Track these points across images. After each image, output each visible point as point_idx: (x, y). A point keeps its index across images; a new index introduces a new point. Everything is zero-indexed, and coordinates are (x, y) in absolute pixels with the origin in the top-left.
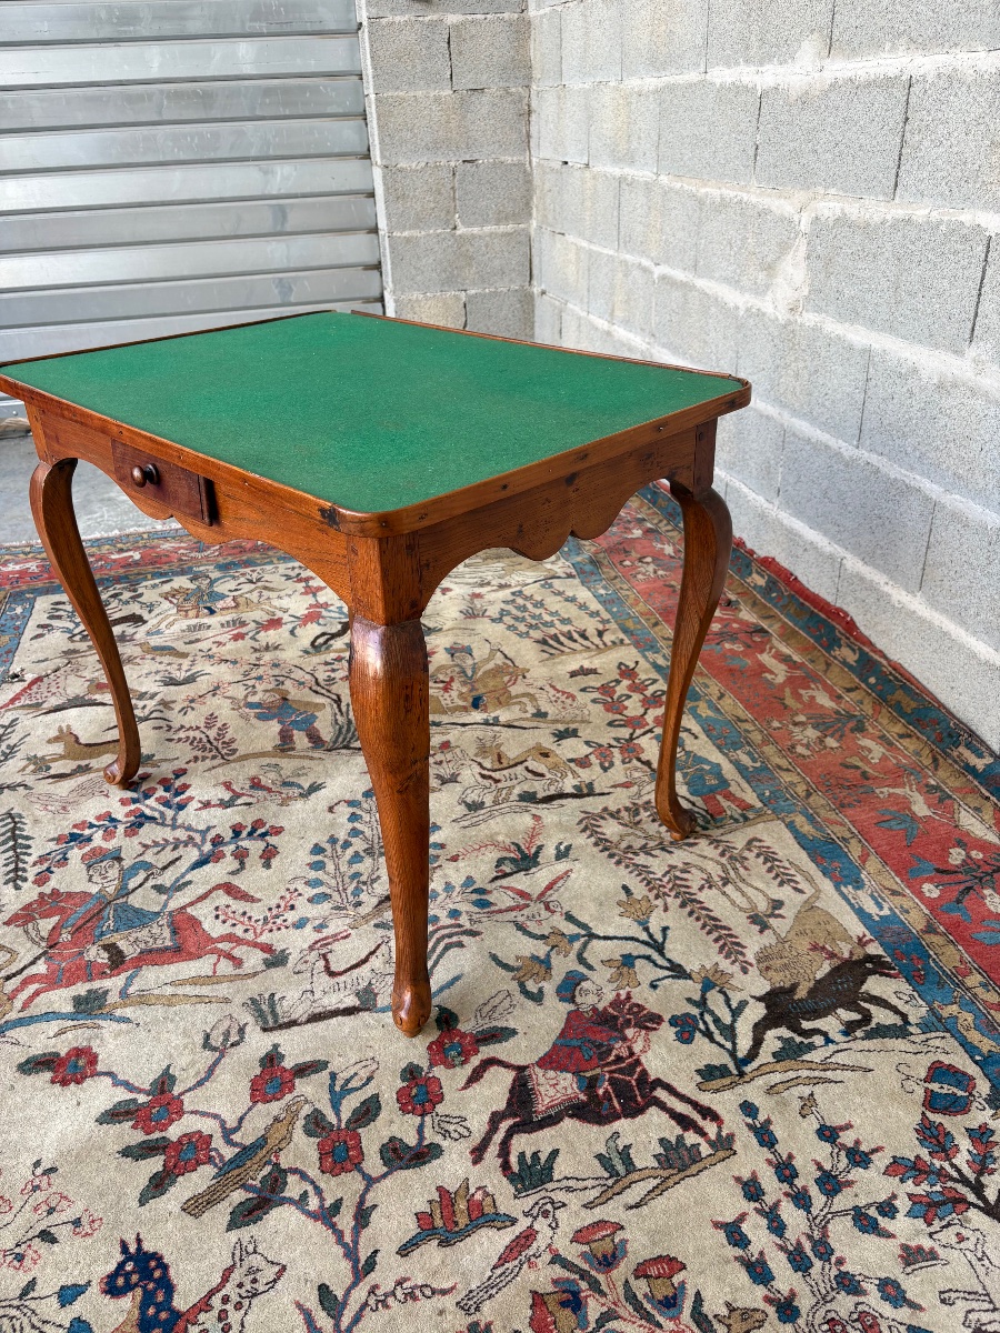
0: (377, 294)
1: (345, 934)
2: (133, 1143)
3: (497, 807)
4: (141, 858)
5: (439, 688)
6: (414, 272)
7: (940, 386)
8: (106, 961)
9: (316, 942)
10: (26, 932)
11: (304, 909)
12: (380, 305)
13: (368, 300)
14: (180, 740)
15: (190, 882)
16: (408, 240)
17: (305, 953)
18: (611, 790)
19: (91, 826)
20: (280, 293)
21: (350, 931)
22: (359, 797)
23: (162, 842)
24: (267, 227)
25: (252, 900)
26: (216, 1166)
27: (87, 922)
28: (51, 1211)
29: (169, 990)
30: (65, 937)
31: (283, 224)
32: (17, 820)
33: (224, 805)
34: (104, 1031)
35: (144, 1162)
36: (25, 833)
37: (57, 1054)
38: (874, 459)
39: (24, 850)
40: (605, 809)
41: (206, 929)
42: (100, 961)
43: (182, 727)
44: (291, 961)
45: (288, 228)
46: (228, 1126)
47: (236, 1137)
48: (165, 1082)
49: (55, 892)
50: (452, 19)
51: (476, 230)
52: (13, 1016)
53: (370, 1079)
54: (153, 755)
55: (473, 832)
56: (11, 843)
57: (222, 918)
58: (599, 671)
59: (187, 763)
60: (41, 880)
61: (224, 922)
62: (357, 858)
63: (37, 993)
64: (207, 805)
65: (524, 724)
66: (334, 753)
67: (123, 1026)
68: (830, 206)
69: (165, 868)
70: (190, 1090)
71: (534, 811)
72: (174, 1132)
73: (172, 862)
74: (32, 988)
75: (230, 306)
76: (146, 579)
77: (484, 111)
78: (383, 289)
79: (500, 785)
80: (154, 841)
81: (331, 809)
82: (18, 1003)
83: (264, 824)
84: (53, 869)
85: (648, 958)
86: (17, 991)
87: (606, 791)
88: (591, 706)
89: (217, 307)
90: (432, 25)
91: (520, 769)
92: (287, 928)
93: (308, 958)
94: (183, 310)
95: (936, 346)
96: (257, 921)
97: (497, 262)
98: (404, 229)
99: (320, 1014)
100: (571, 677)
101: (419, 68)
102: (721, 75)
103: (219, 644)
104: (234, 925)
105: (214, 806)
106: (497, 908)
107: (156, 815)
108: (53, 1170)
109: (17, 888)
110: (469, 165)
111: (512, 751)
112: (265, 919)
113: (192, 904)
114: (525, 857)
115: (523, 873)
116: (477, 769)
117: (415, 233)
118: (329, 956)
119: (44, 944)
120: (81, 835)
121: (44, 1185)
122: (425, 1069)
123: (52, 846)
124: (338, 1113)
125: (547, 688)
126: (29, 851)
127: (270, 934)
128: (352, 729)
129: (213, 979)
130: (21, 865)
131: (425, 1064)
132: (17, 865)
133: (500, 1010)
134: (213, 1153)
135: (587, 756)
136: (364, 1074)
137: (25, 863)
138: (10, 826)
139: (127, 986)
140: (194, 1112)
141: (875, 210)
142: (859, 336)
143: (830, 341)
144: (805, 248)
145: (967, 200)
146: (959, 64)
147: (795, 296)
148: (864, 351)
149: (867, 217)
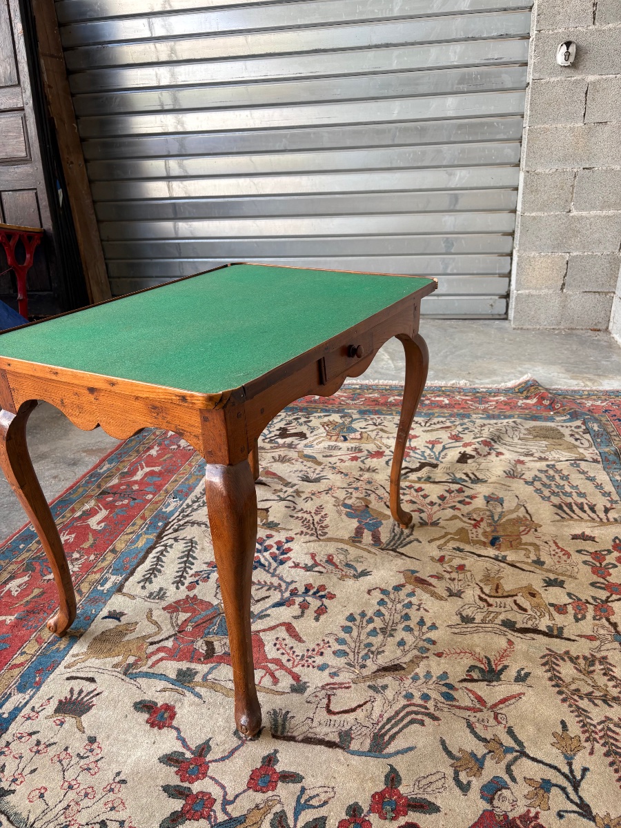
0: (508, 251)
1: (348, 685)
2: (172, 784)
3: (483, 625)
5: (470, 524)
6: (534, 239)
8: (204, 652)
9: (328, 684)
11: (329, 658)
12: (509, 258)
13: (501, 255)
14: (298, 517)
15: (269, 615)
16: (534, 218)
17: (318, 689)
18: (577, 638)
20: (445, 246)
21: (351, 684)
22: (390, 589)
23: (263, 583)
24: (445, 206)
25: (300, 640)
26: (210, 823)
27: (204, 622)
28: (113, 808)
29: (230, 685)
30: (189, 628)
31: (455, 206)
32: (194, 545)
33: (307, 569)
34: (185, 698)
35: (173, 800)
36: (194, 555)
37: (156, 704)
39: (190, 565)
40: (567, 653)
41: (266, 651)
42: (201, 650)
43: (302, 509)
44: (309, 691)
45: (458, 208)
46: (227, 797)
47: (229, 808)
48: (204, 748)
49: (195, 597)
50: (591, 78)
51: (584, 213)
52: (145, 669)
53: (326, 803)
54: (279, 524)
55: (459, 638)
56: (185, 559)
57: (278, 646)
58: (596, 540)
59: (296, 534)
60: (191, 587)
61: (278, 649)
62: (374, 632)
63: (161, 659)
64: (296, 565)
65: (524, 567)
66: (385, 552)
67: (197, 699)
69: (258, 601)
70: (215, 761)
71: (510, 637)
72: (196, 787)
73: (263, 599)
74: (162, 655)
75: (413, 252)
76: (316, 412)
77: (605, 136)
78: (513, 248)
79: (491, 609)
80: (259, 581)
81: (369, 592)
82: (150, 663)
83: (325, 589)
84: (200, 582)
85: (563, 789)
86: (153, 653)
87: (573, 638)
88: (581, 566)
89: (406, 253)
90: (576, 82)
91: (509, 601)
92: (314, 667)
93: (318, 694)
94: (385, 253)
96: (297, 656)
97: (596, 236)
98: (533, 210)
99: (311, 738)
100: (573, 539)
101: (563, 110)
103: (342, 461)
104: (283, 654)
105: (301, 568)
106: (457, 704)
107: (267, 564)
108: (124, 782)
109: (178, 588)
110: (587, 171)
111: (508, 585)
112: (303, 656)
113: (264, 630)
114: (491, 671)
115: (486, 683)
116: (478, 592)
117: (539, 214)
118: (332, 698)
119: (177, 629)
121: (116, 790)
122: (365, 812)
123: (205, 567)
124: (296, 820)
125: (551, 543)
126: (192, 567)
127: (301, 668)
128: (402, 538)
129: (257, 687)
130: (185, 574)
131: (366, 808)
132: (183, 573)
133: (434, 786)
134: (212, 813)
135: (565, 605)
136: (323, 797)
137: (187, 573)
138: (189, 548)
139: (209, 673)
140: (212, 778)
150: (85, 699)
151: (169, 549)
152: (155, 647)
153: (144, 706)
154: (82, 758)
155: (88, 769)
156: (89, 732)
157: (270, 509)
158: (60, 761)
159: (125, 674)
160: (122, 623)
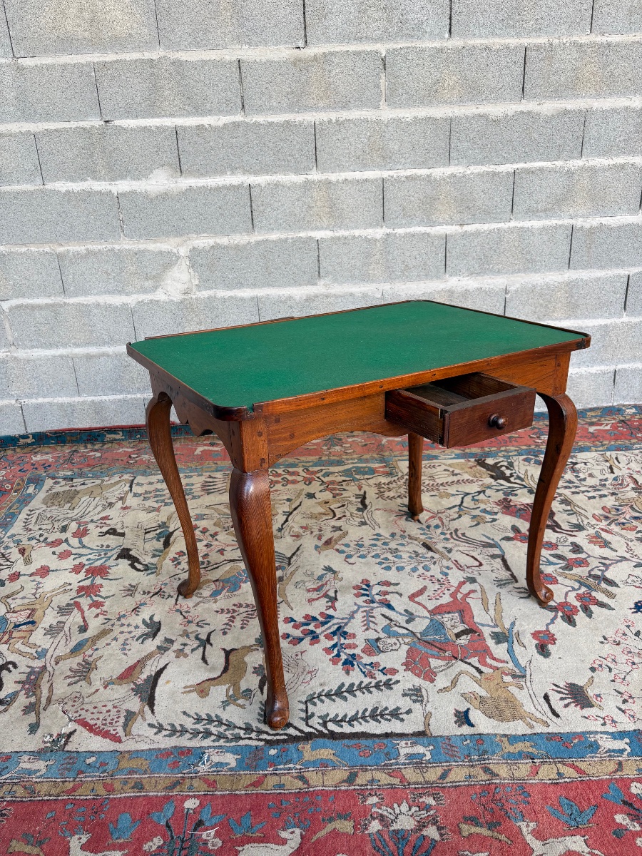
2: (585, 615)
4: (379, 630)
7: (308, 299)
8: (470, 636)
9: (459, 569)
10: (442, 671)
11: (434, 573)
15: (406, 609)
19: (338, 655)
21: (453, 560)
23: (365, 623)
25: (425, 588)
26: (591, 592)
27: (435, 646)
28: (624, 634)
29: (492, 612)
30: (447, 654)
32: (316, 696)
34: (520, 631)
35: (594, 611)
36: (335, 688)
37: (538, 644)
39: (356, 686)
41: (446, 602)
42: (469, 638)
44: (471, 576)
46: (571, 590)
47: (577, 588)
48: (551, 609)
49: (405, 664)
52: (511, 665)
56: (345, 694)
57: (438, 598)
60: (394, 671)
61: (441, 597)
63: (494, 659)
67: (518, 623)
68: (204, 242)
69: (391, 620)
70: (554, 601)
72: (577, 603)
73: (387, 617)
74: (489, 661)
80: (364, 626)
83: (358, 586)
84: (380, 668)
86: (491, 667)
92: (447, 578)
95: (300, 285)
96: (441, 587)
102: (62, 186)
104: (444, 594)
108: (604, 637)
109: (397, 682)
113: (426, 608)
119: (454, 661)
120: (346, 660)
123: (355, 672)
126: (357, 683)
127: (452, 583)
130: (373, 685)
132: (371, 687)
134: (586, 593)
137: (370, 683)
138: (323, 698)
139: (489, 626)
140: (566, 598)
141: (241, 239)
142: (246, 293)
143: (224, 300)
144: (188, 263)
145: (301, 228)
146: (280, 180)
147: (186, 286)
148: (252, 298)
149: (236, 242)
150: (566, 692)
151: (331, 717)
152: (483, 668)
153: (543, 650)
154: (609, 668)
155: (614, 660)
156: (590, 674)
157: (228, 649)
158: (624, 679)
159: (524, 676)
160: (469, 706)
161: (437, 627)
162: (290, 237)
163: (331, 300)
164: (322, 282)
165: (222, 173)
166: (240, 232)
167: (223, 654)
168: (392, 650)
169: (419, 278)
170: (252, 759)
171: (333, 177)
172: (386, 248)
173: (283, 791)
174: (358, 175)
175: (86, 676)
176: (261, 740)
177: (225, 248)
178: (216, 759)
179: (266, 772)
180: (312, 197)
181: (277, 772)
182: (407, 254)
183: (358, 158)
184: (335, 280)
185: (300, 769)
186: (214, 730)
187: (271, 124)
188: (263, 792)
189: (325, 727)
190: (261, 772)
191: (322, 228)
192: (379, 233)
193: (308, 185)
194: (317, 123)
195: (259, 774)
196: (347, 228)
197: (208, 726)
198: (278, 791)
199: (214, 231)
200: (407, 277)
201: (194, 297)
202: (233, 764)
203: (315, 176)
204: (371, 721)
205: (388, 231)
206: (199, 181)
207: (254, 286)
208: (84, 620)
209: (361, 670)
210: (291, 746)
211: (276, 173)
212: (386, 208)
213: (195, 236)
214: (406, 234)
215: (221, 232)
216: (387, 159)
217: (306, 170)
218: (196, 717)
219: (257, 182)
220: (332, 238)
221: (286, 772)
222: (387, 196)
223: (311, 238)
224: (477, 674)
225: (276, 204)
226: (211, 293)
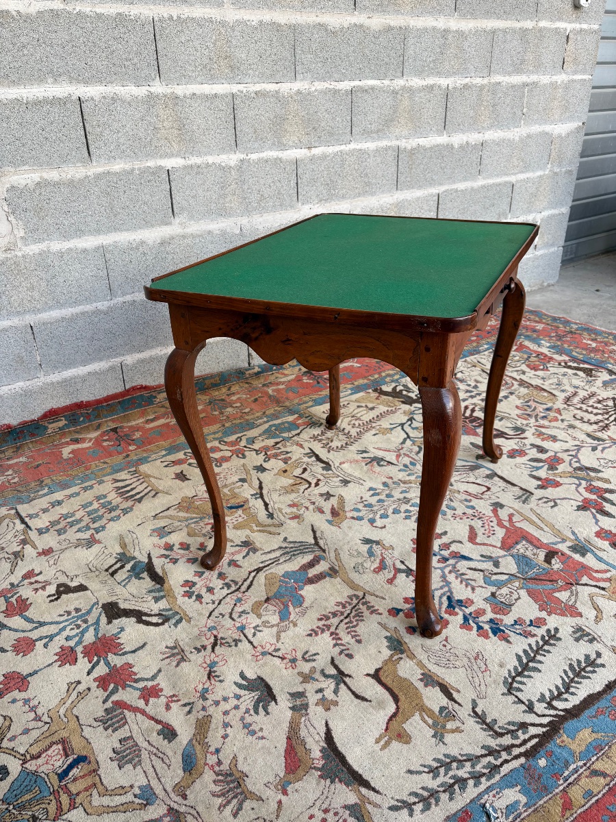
1: (465, 493)
2: (609, 505)
4: (484, 585)
7: (162, 244)
8: (556, 558)
9: (478, 499)
10: (576, 602)
14: (354, 637)
19: (480, 628)
22: (365, 521)
23: (464, 583)
25: (472, 528)
26: (591, 483)
27: (544, 580)
29: (546, 528)
30: (560, 583)
32: (510, 680)
33: (409, 572)
34: (585, 537)
35: (610, 499)
36: (517, 663)
37: (609, 544)
38: (128, 298)
39: (530, 652)
41: (504, 535)
42: (558, 561)
43: (338, 646)
46: (577, 487)
48: (582, 508)
49: (541, 609)
52: (614, 571)
54: (386, 637)
56: (531, 664)
57: (493, 532)
59: (381, 614)
60: (541, 621)
61: (494, 531)
63: (597, 571)
67: (576, 531)
69: (481, 571)
70: (577, 501)
71: (337, 465)
72: (594, 496)
73: (475, 570)
74: (596, 576)
79: (321, 478)
80: (467, 587)
81: (383, 528)
82: (608, 575)
84: (528, 623)
86: (603, 580)
91: (303, 476)
92: (478, 511)
93: (488, 498)
95: (153, 226)
104: (492, 527)
106: (412, 460)
107: (445, 598)
109: (557, 630)
113: (496, 547)
114: (373, 460)
115: (385, 459)
116: (313, 488)
118: (481, 492)
119: (574, 588)
120: (491, 628)
123: (513, 637)
124: (544, 466)
126: (527, 648)
127: (486, 514)
129: (526, 519)
130: (541, 643)
132: (543, 646)
134: (588, 485)
136: (523, 466)
137: (537, 642)
138: (518, 679)
139: (559, 542)
140: (582, 495)
141: (76, 172)
142: (89, 242)
143: (61, 255)
144: (6, 208)
145: (148, 156)
146: (118, 92)
147: (6, 240)
148: (97, 249)
149: (69, 176)
151: (547, 695)
152: (602, 584)
157: (372, 672)
161: (522, 560)
162: (136, 167)
163: (188, 241)
164: (177, 220)
165: (41, 80)
166: (73, 163)
167: (372, 681)
168: (516, 600)
169: (274, 209)
170: (535, 783)
171: (180, 90)
172: (241, 176)
173: (596, 798)
174: (207, 89)
175: (241, 793)
176: (516, 757)
177: (57, 184)
178: (501, 803)
179: (561, 788)
180: (157, 116)
181: (571, 780)
182: (262, 181)
183: (205, 67)
184: (191, 217)
185: (585, 764)
186: (462, 773)
187: (99, 16)
188: (582, 810)
189: (555, 709)
190: (557, 791)
191: (172, 155)
192: (232, 159)
193: (151, 99)
194: (156, 19)
195: (557, 794)
196: (199, 154)
197: (451, 773)
198: (594, 800)
199: (39, 163)
200: (263, 208)
201: (20, 254)
202: (524, 800)
203: (158, 88)
204: (582, 680)
205: (242, 156)
206: (10, 91)
207: (98, 232)
208: (158, 722)
209: (515, 632)
210: (550, 746)
211: (112, 83)
212: (238, 129)
213: (13, 170)
214: (259, 160)
215: (48, 164)
216: (235, 71)
217: (147, 81)
218: (426, 770)
219: (88, 95)
220: (185, 167)
221: (576, 776)
222: (239, 116)
223: (160, 168)
224: (603, 592)
225: (115, 125)
226: (42, 246)
